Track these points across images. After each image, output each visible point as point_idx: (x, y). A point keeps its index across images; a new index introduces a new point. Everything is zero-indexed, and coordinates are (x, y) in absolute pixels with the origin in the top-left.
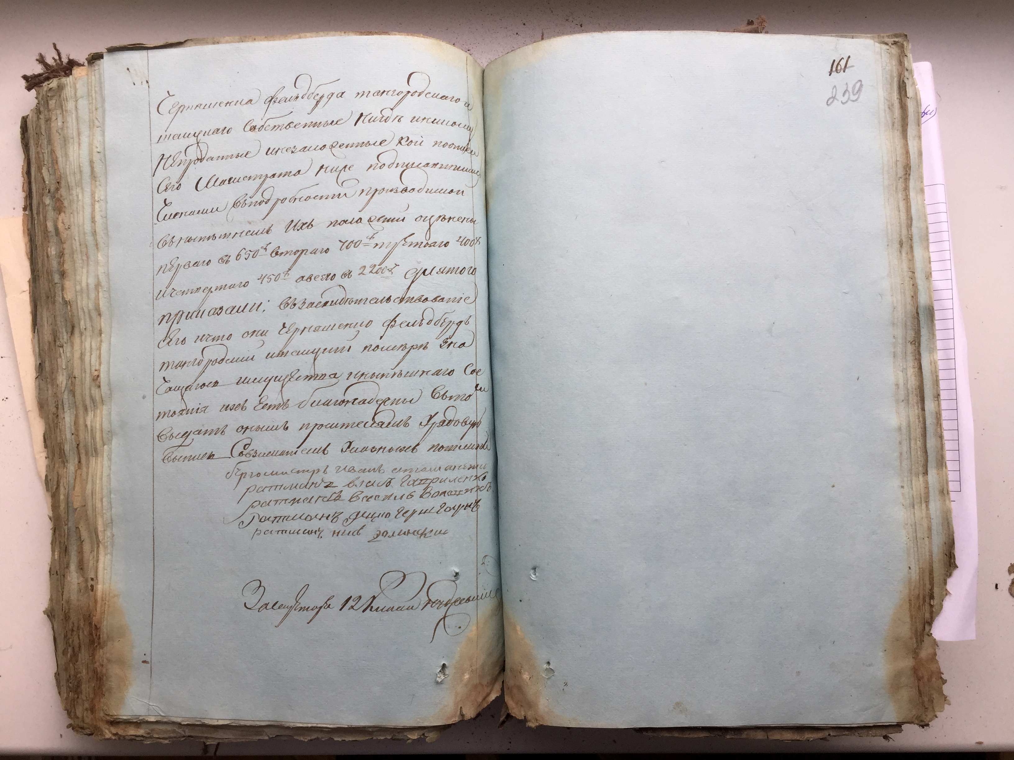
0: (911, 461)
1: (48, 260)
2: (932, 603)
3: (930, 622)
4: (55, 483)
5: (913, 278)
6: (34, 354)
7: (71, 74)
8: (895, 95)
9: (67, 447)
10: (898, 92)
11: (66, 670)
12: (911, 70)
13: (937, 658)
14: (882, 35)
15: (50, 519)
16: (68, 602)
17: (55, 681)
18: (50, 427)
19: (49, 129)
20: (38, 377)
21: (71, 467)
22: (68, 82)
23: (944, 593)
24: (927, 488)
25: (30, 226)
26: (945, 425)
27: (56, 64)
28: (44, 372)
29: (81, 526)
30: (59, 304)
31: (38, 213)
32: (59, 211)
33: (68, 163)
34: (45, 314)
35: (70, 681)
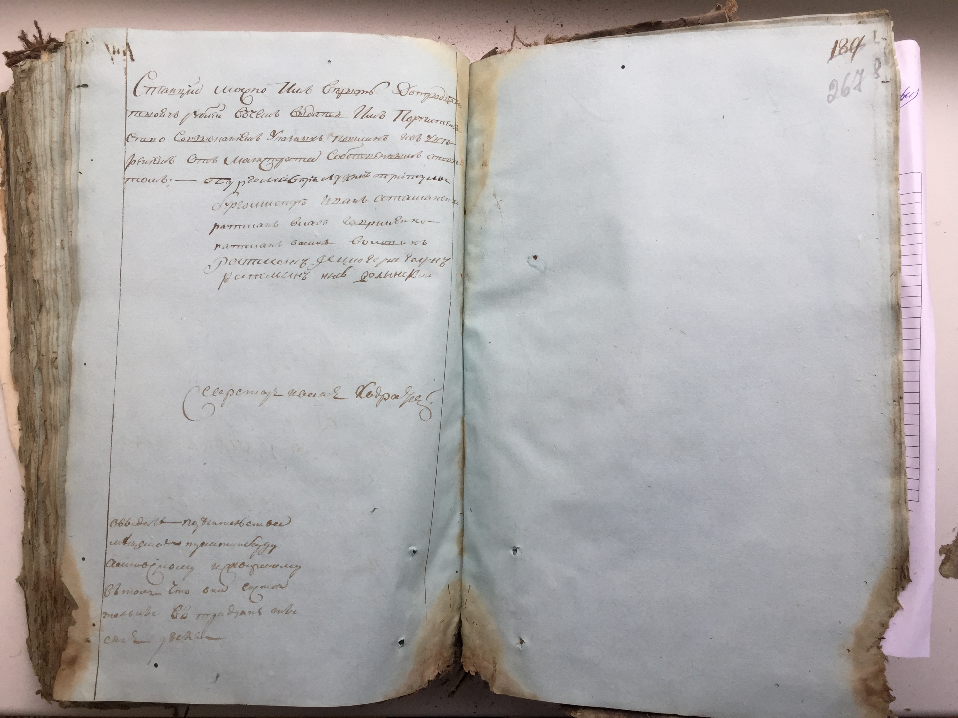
1: (22, 238)
4: (28, 455)
6: (9, 328)
9: (37, 423)
13: (885, 672)
15: (23, 489)
16: (37, 573)
17: (26, 646)
18: (24, 400)
19: (22, 110)
20: (13, 351)
21: (40, 441)
22: (38, 65)
23: (897, 606)
25: (8, 202)
27: (36, 42)
28: (19, 345)
29: (47, 502)
30: (30, 282)
31: (15, 190)
32: (29, 190)
33: (37, 145)
34: (21, 289)
35: (39, 649)
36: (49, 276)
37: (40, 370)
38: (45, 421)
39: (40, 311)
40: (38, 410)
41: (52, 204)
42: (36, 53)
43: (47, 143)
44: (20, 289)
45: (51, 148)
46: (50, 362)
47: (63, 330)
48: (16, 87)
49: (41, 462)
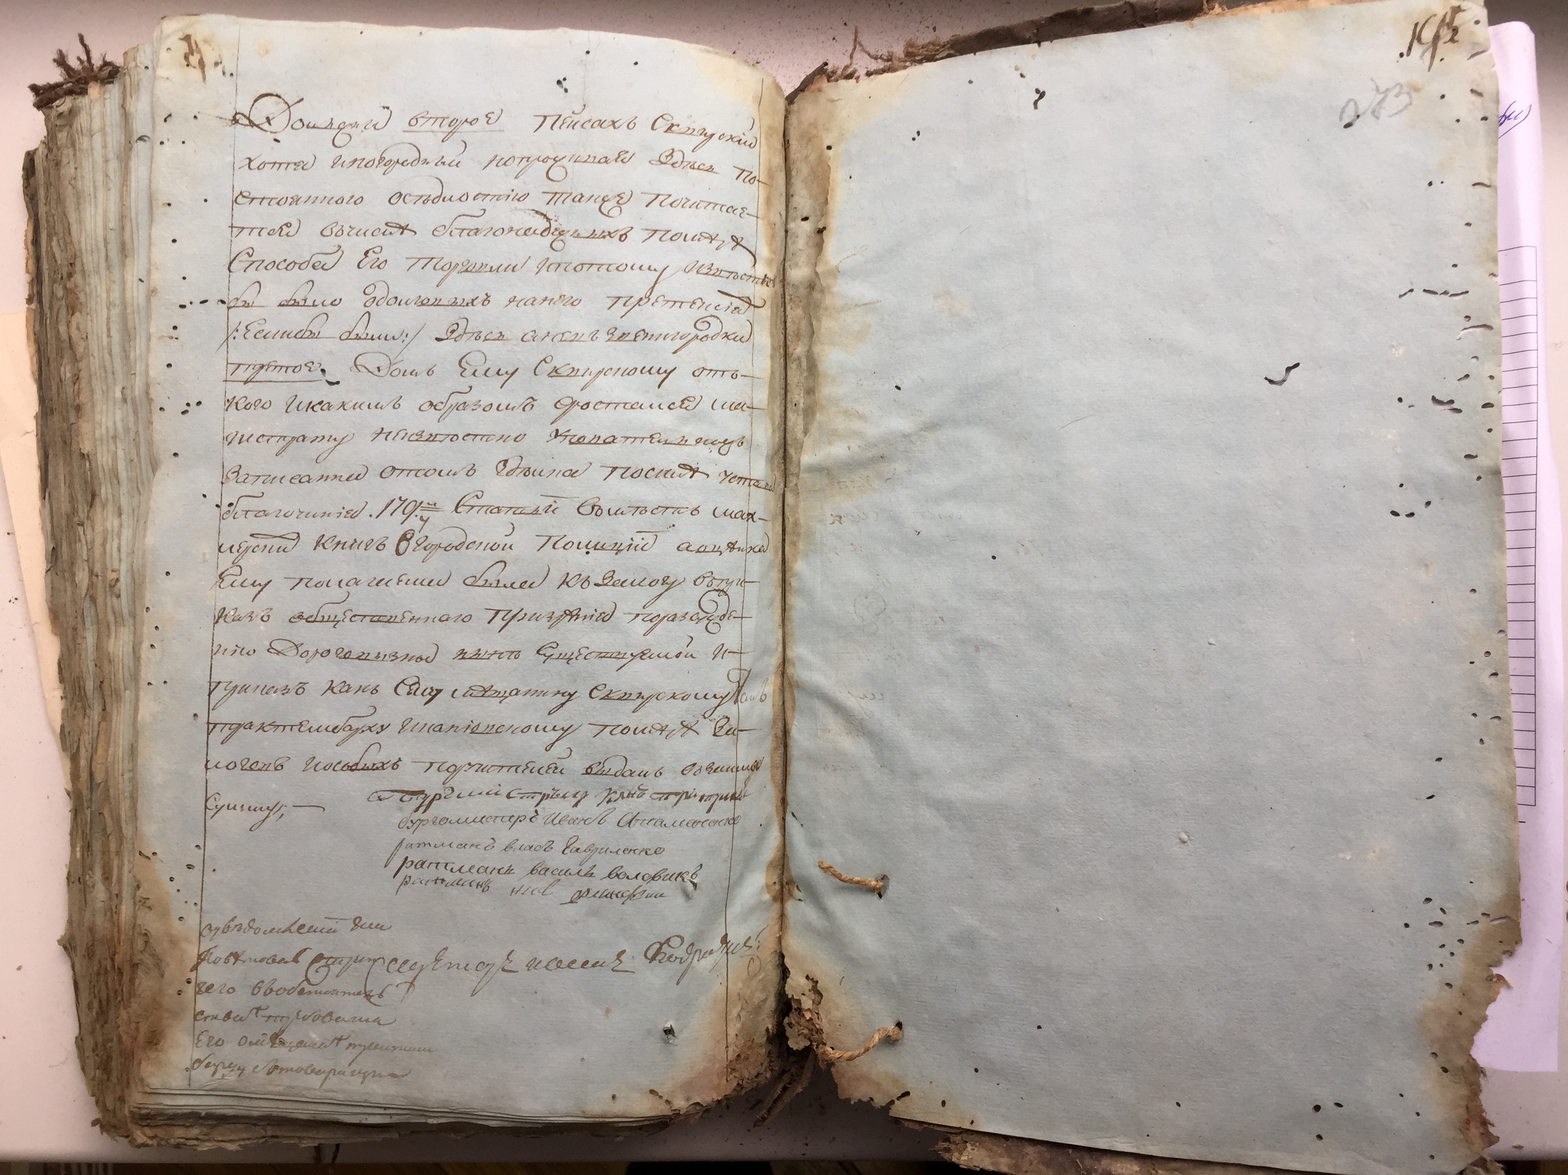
1: (62, 387)
4: (76, 739)
6: (43, 532)
7: (87, 94)
9: (90, 685)
11: (93, 1032)
15: (69, 795)
16: (92, 929)
17: (75, 1048)
18: (68, 649)
19: (59, 178)
20: (49, 569)
21: (95, 715)
22: (83, 106)
25: (37, 328)
28: (59, 562)
29: (106, 812)
30: (76, 457)
31: (51, 308)
32: (72, 309)
33: (83, 234)
34: (62, 470)
35: (97, 1052)
36: (105, 447)
37: (93, 600)
38: (102, 682)
39: (91, 505)
40: (91, 665)
41: (109, 330)
42: (82, 86)
43: (100, 232)
44: (59, 469)
45: (105, 240)
46: (107, 585)
47: (126, 534)
48: (50, 141)
49: (97, 747)
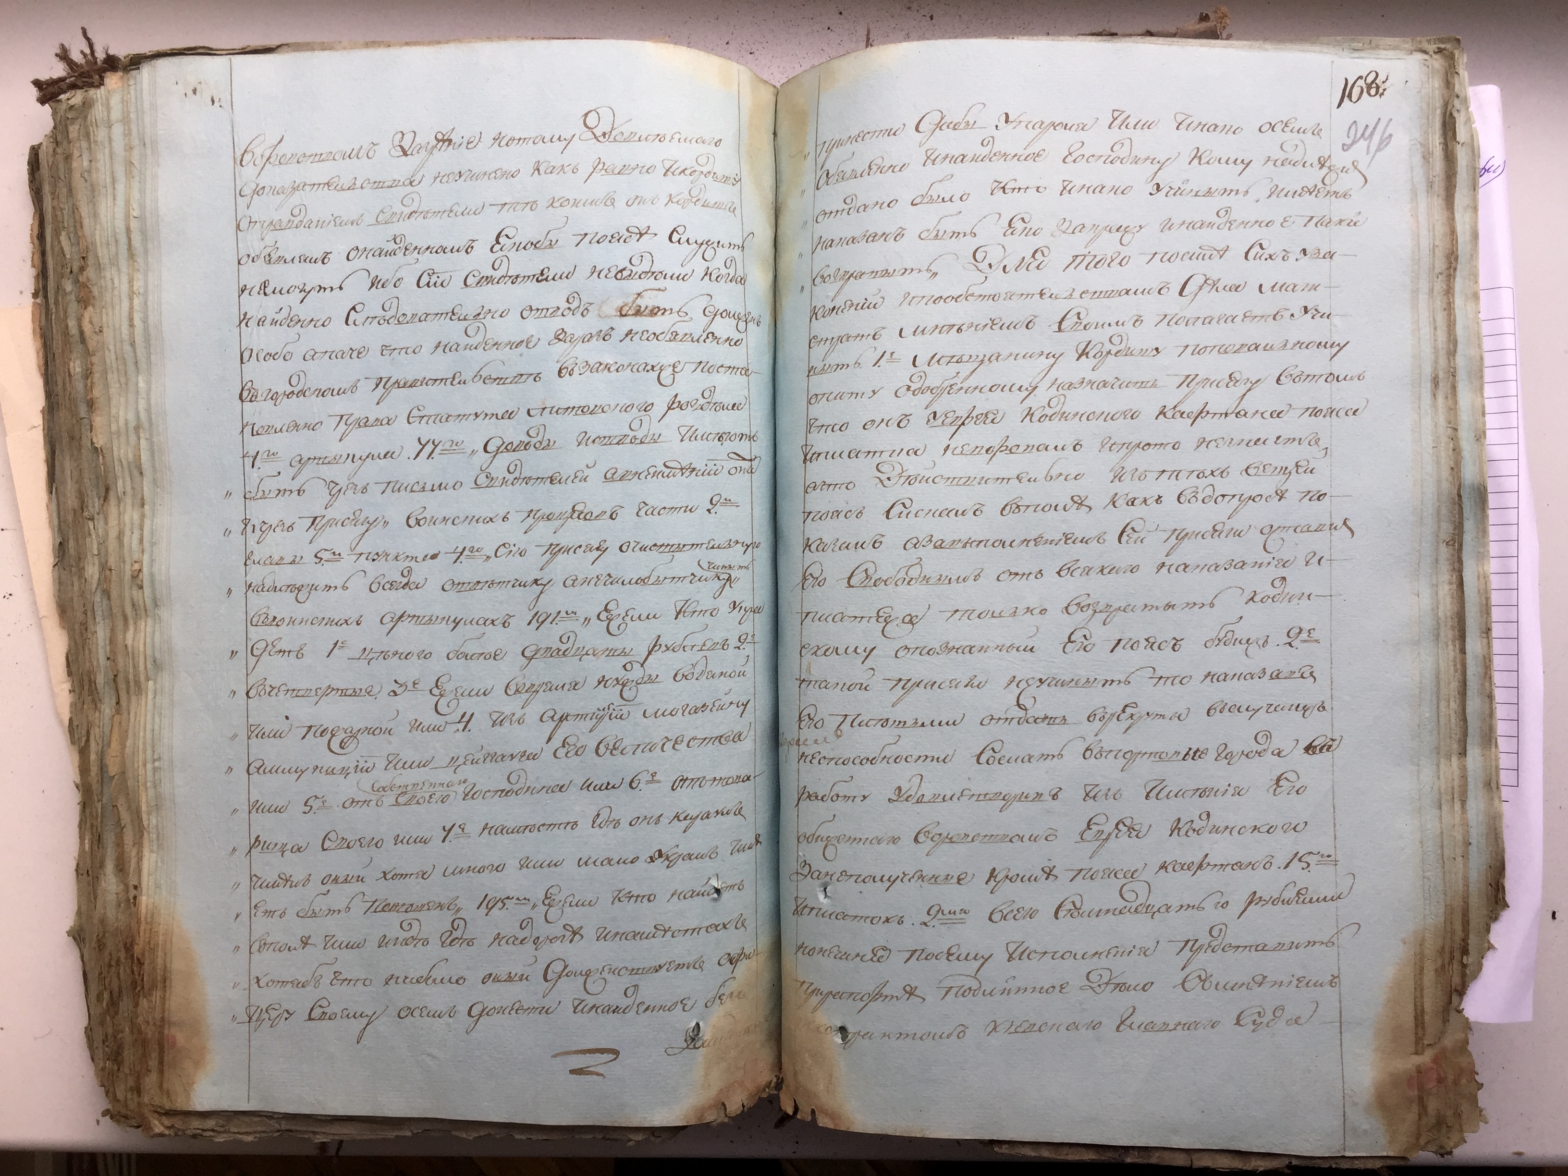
0: (1439, 734)
1: (70, 382)
2: (1465, 961)
3: (1461, 992)
4: (84, 732)
5: (1454, 439)
6: (50, 527)
7: (103, 85)
8: (1436, 140)
9: (100, 679)
10: (1441, 132)
11: (102, 1024)
12: (1466, 97)
13: (1470, 1048)
14: (1418, 39)
15: (77, 787)
16: (103, 921)
17: (85, 1039)
18: (76, 643)
19: (70, 170)
20: (57, 564)
21: (107, 709)
22: (99, 96)
23: (1486, 945)
24: (1464, 777)
25: (43, 323)
26: (1498, 678)
27: (86, 62)
28: (66, 556)
29: (122, 806)
30: (87, 451)
31: (58, 303)
32: (84, 303)
33: (98, 227)
35: (107, 1043)
36: (123, 440)
37: (107, 594)
38: (115, 676)
39: (106, 499)
40: (103, 659)
41: (131, 320)
43: (121, 222)
44: (67, 464)
45: (128, 229)
46: (126, 578)
48: (58, 135)
49: (110, 742)
